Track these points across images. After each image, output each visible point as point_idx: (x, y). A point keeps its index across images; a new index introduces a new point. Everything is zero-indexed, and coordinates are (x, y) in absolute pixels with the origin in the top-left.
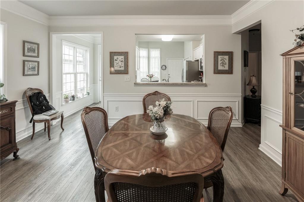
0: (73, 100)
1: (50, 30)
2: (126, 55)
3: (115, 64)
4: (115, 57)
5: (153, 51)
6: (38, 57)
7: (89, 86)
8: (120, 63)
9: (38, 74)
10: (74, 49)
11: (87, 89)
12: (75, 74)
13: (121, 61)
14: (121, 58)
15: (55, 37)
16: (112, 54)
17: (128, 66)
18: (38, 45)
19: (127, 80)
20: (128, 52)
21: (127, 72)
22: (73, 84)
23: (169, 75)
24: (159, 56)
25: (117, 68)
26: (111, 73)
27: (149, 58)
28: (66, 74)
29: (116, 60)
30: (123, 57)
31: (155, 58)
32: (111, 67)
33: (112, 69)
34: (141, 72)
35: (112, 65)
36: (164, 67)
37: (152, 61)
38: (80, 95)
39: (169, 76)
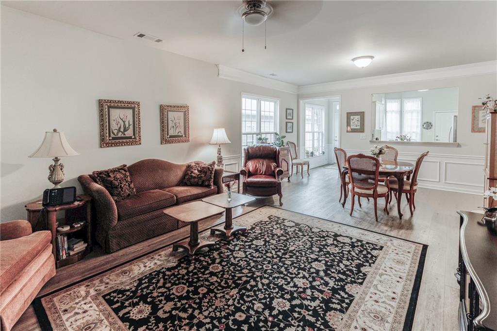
0: (312, 156)
1: (299, 97)
2: (362, 114)
3: (351, 123)
4: (352, 117)
5: (409, 102)
6: (292, 119)
7: (324, 146)
8: (356, 122)
9: (292, 132)
10: (312, 110)
11: (322, 149)
12: (313, 133)
13: (358, 121)
14: (358, 117)
15: (301, 102)
16: (349, 115)
17: (364, 125)
18: (293, 110)
19: (363, 138)
20: (364, 112)
21: (362, 131)
22: (311, 143)
23: (437, 136)
24: (420, 108)
25: (353, 127)
26: (347, 132)
27: (401, 112)
28: (307, 132)
29: (352, 120)
30: (359, 117)
31: (412, 112)
32: (347, 126)
33: (349, 129)
34: (389, 132)
35: (348, 124)
36: (428, 125)
37: (407, 117)
38: (316, 153)
39: (436, 138)
